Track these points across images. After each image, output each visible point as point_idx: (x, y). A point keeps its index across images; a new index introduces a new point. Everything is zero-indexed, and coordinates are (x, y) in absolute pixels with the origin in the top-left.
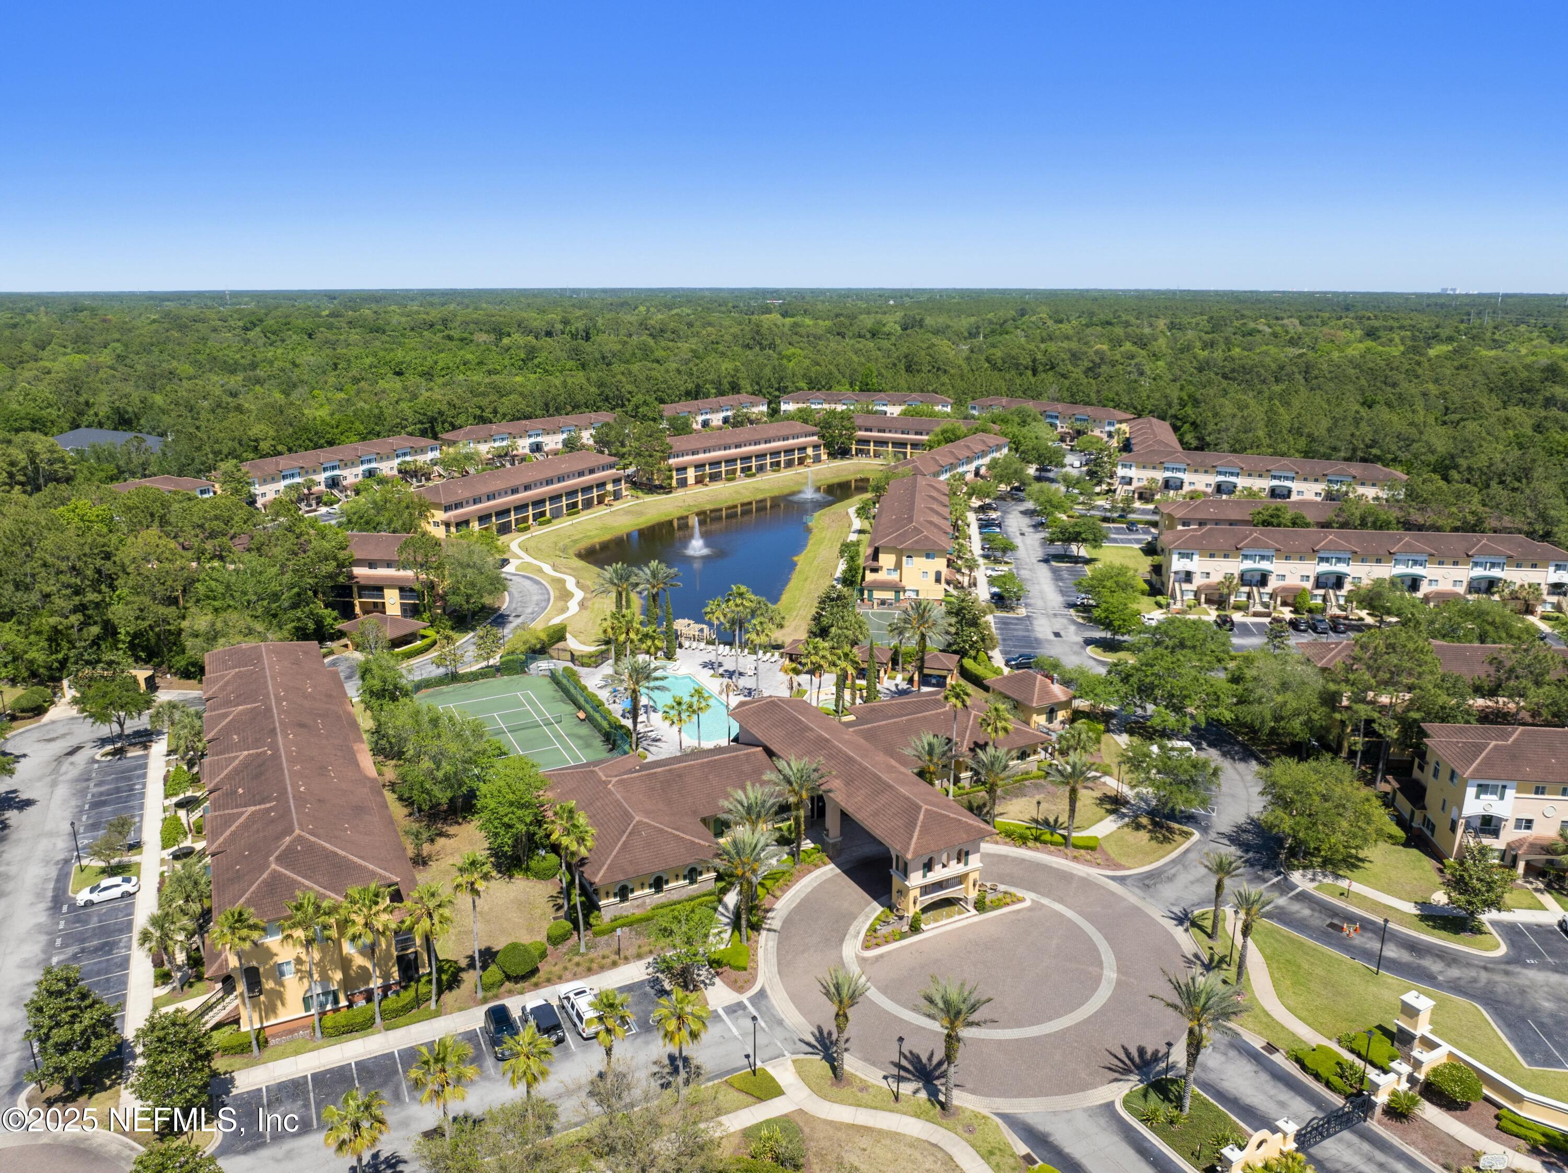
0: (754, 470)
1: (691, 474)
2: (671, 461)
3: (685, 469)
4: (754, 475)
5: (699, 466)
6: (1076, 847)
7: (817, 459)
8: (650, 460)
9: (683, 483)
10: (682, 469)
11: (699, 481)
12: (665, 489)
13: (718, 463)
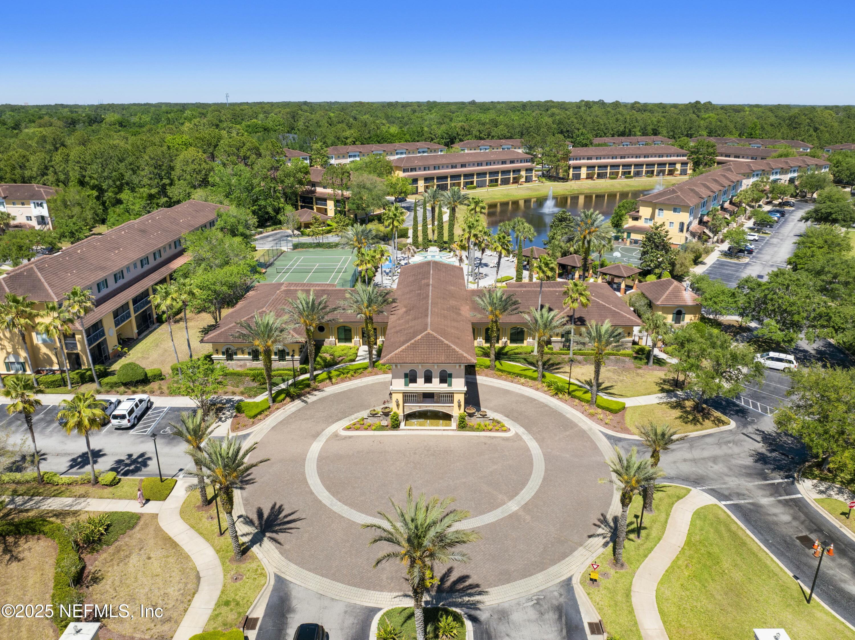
0: (632, 174)
1: (584, 172)
2: (571, 162)
3: (580, 168)
4: (631, 177)
5: (590, 167)
6: (599, 406)
7: (684, 172)
8: (554, 159)
9: (577, 177)
10: (578, 168)
11: (589, 177)
12: (565, 179)
13: (606, 167)
